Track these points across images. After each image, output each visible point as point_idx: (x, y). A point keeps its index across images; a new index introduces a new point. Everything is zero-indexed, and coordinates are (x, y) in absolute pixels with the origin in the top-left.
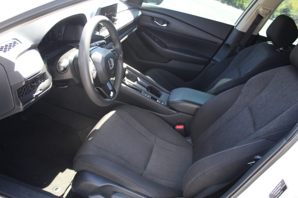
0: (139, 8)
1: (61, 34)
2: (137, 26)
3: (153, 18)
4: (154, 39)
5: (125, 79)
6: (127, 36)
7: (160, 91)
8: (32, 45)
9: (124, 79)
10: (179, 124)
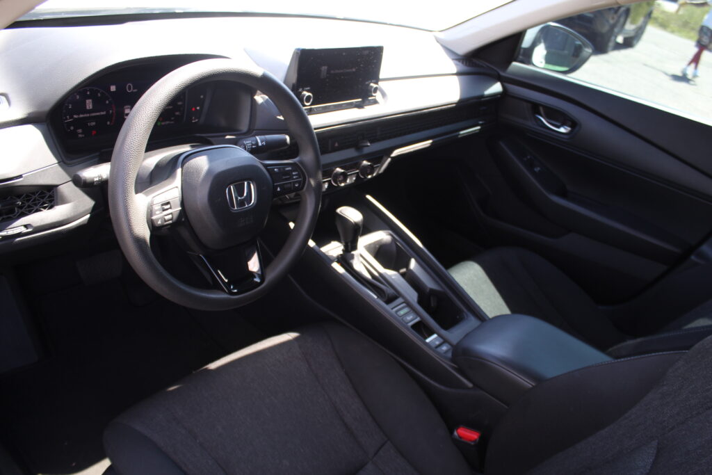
0: (499, 74)
1: (201, 109)
2: (481, 122)
3: (535, 107)
4: (530, 166)
5: (353, 255)
6: (430, 141)
7: (465, 310)
8: (29, 114)
9: (353, 252)
10: (471, 425)
